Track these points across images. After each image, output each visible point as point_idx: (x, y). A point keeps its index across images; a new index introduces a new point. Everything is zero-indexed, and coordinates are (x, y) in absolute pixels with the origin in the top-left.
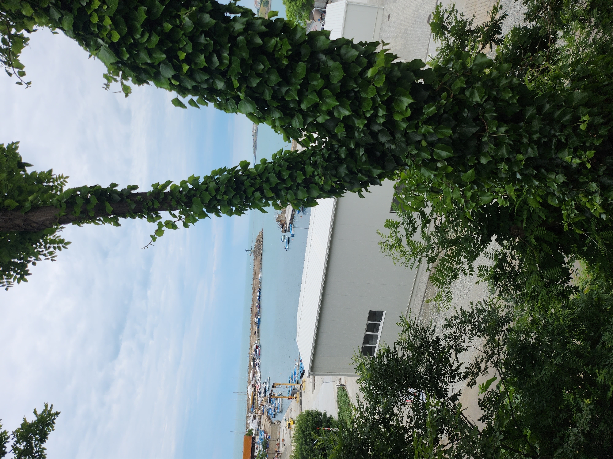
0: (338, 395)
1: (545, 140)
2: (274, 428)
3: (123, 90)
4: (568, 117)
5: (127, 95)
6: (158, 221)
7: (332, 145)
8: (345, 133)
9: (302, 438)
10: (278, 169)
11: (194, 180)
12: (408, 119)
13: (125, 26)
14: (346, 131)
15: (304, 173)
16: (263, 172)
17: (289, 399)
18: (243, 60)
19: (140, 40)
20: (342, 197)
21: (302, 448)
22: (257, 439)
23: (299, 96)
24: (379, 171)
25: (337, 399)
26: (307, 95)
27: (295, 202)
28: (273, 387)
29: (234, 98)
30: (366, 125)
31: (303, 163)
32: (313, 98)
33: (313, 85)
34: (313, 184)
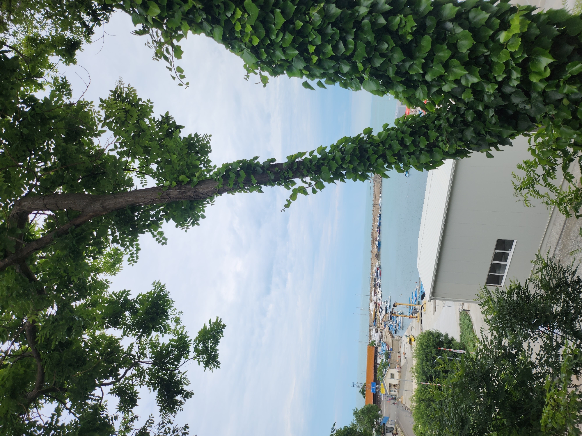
0: (460, 320)
2: (395, 342)
3: (261, 81)
5: (265, 86)
6: (294, 187)
7: (458, 109)
8: (473, 98)
9: (423, 355)
10: (400, 135)
11: (322, 150)
12: (547, 79)
13: (262, 27)
14: (473, 96)
15: (428, 139)
16: (386, 139)
17: (410, 318)
18: (368, 43)
19: (275, 40)
20: (469, 157)
21: (423, 363)
22: (380, 349)
23: (423, 69)
24: (511, 132)
25: (459, 322)
26: (432, 67)
27: (418, 165)
28: (394, 306)
29: (358, 78)
30: (497, 89)
31: (427, 127)
32: (438, 69)
33: (439, 56)
34: (437, 149)
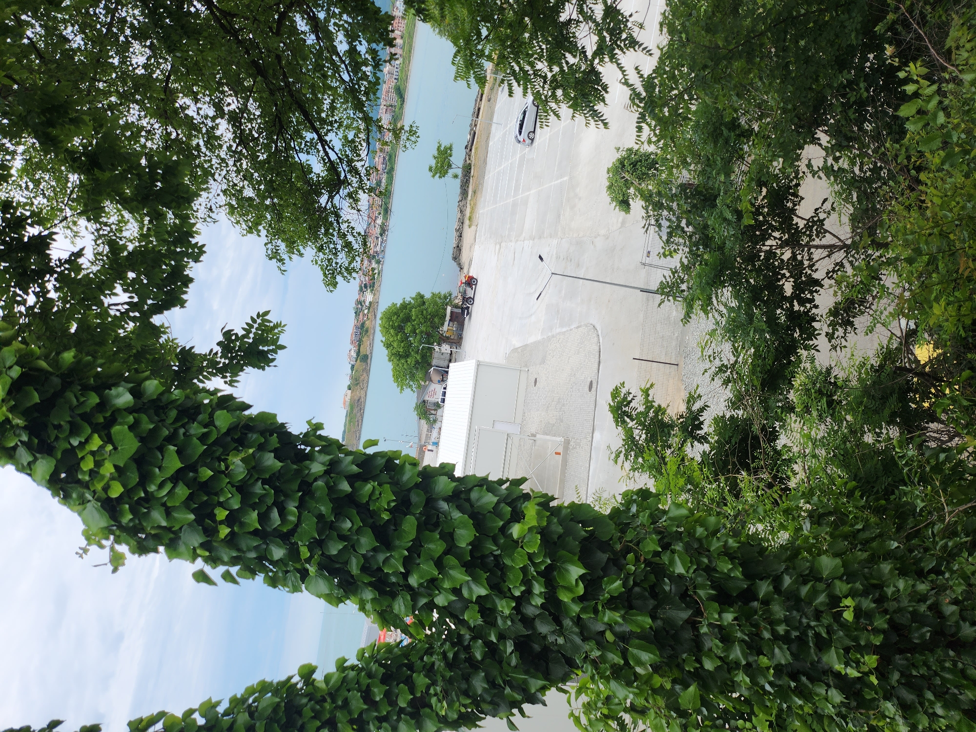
1: (795, 634)
3: (111, 561)
4: (822, 598)
5: (115, 570)
7: (460, 637)
8: (482, 620)
10: (365, 681)
11: (209, 708)
12: (581, 599)
13: (135, 470)
14: (482, 617)
15: (412, 691)
16: (338, 689)
18: (320, 517)
19: (155, 493)
20: (480, 727)
23: (405, 567)
24: (540, 683)
26: (419, 564)
29: (298, 571)
30: (514, 608)
31: (411, 667)
32: (428, 569)
33: (429, 549)
34: (427, 710)
